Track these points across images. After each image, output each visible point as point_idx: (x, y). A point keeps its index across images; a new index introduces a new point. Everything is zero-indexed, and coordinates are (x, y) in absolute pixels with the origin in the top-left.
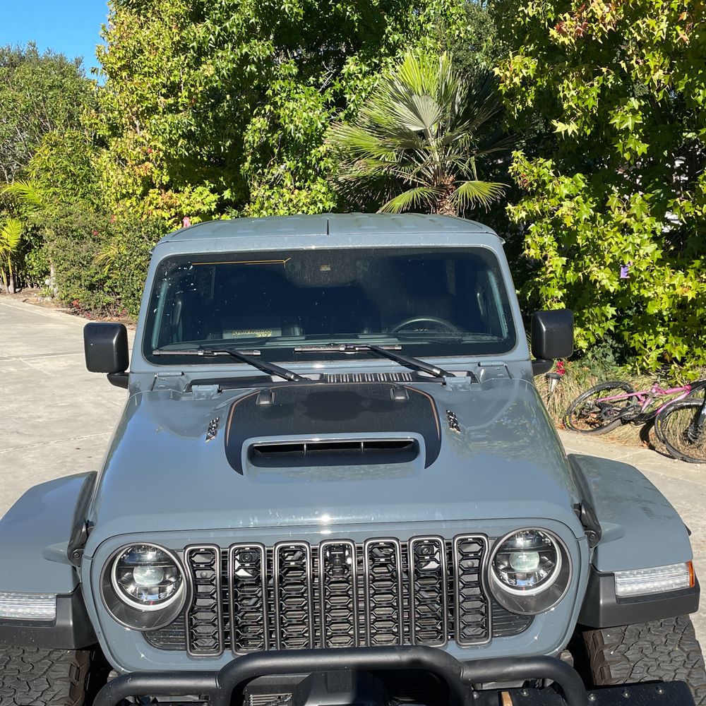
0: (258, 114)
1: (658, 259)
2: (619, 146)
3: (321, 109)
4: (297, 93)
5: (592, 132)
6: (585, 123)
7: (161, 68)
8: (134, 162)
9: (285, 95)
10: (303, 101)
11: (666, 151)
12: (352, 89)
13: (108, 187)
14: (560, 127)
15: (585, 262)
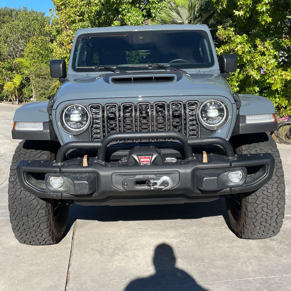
0: (116, 20)
1: (276, 66)
2: (260, 19)
3: (141, 16)
4: (131, 10)
5: (249, 16)
6: (246, 11)
7: (77, 5)
8: (66, 44)
9: (127, 11)
10: (134, 13)
11: (279, 22)
12: (154, 8)
13: (56, 55)
14: (237, 13)
15: (247, 69)
